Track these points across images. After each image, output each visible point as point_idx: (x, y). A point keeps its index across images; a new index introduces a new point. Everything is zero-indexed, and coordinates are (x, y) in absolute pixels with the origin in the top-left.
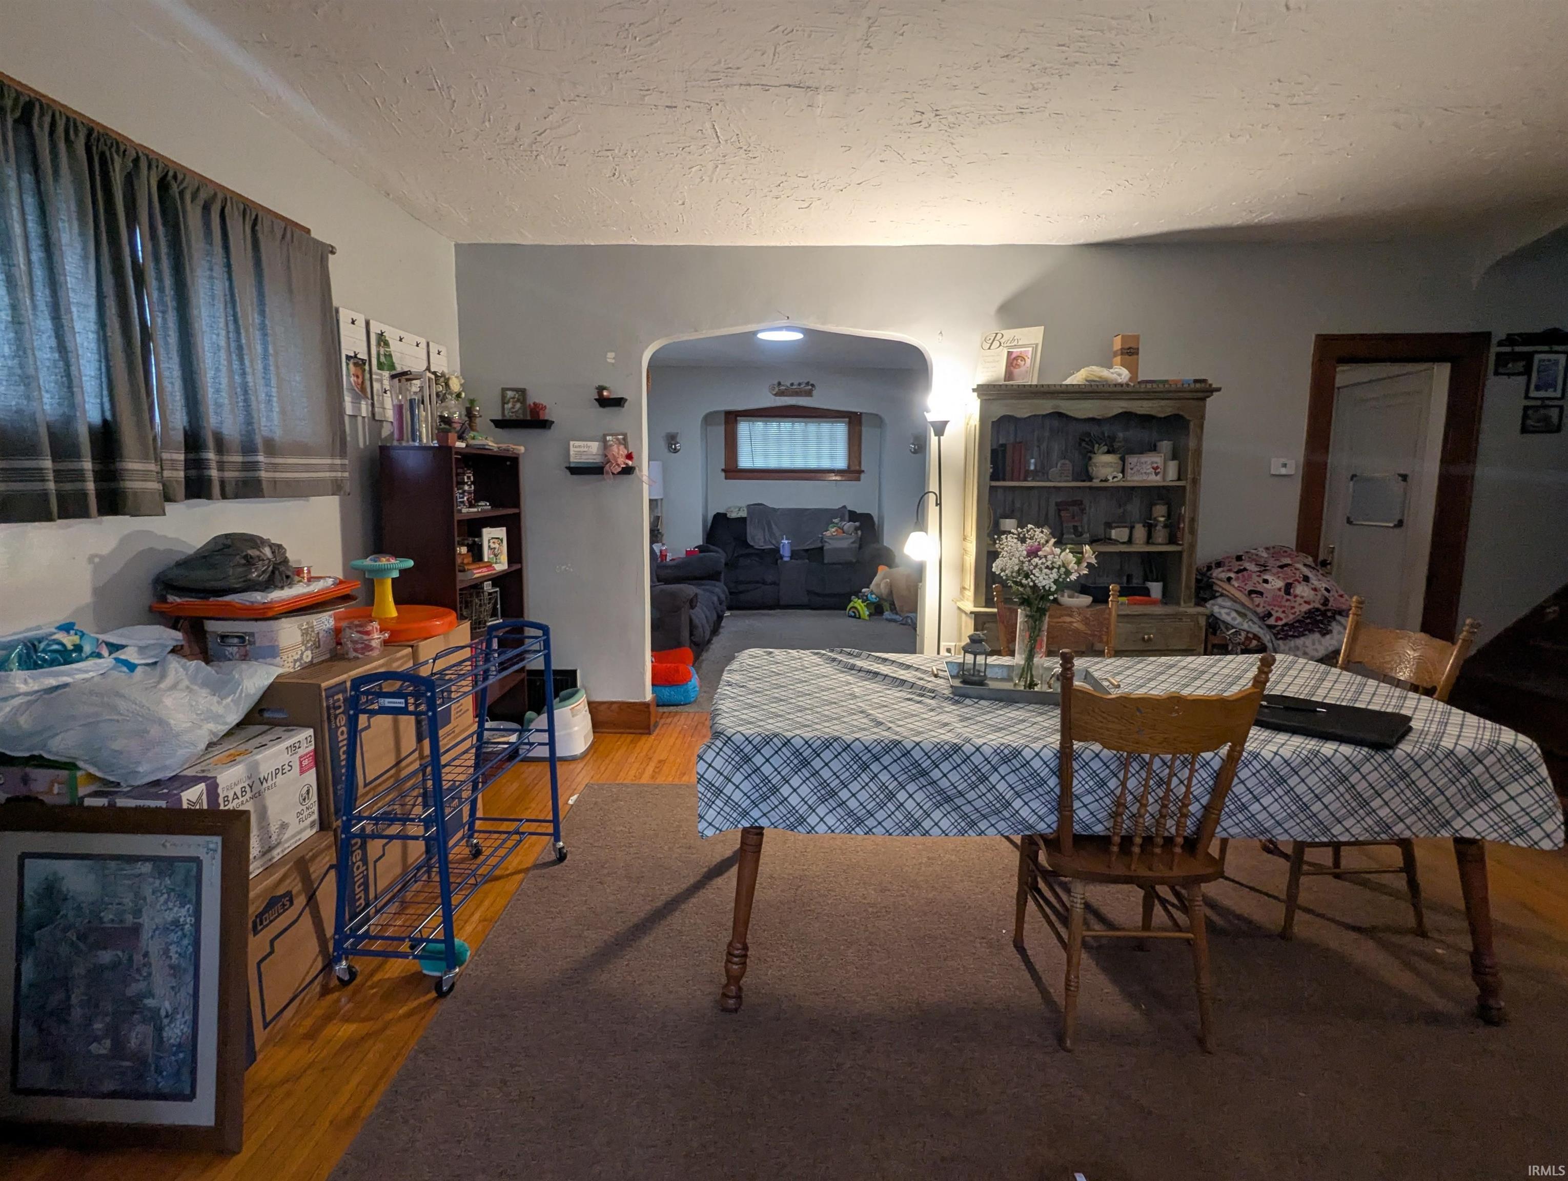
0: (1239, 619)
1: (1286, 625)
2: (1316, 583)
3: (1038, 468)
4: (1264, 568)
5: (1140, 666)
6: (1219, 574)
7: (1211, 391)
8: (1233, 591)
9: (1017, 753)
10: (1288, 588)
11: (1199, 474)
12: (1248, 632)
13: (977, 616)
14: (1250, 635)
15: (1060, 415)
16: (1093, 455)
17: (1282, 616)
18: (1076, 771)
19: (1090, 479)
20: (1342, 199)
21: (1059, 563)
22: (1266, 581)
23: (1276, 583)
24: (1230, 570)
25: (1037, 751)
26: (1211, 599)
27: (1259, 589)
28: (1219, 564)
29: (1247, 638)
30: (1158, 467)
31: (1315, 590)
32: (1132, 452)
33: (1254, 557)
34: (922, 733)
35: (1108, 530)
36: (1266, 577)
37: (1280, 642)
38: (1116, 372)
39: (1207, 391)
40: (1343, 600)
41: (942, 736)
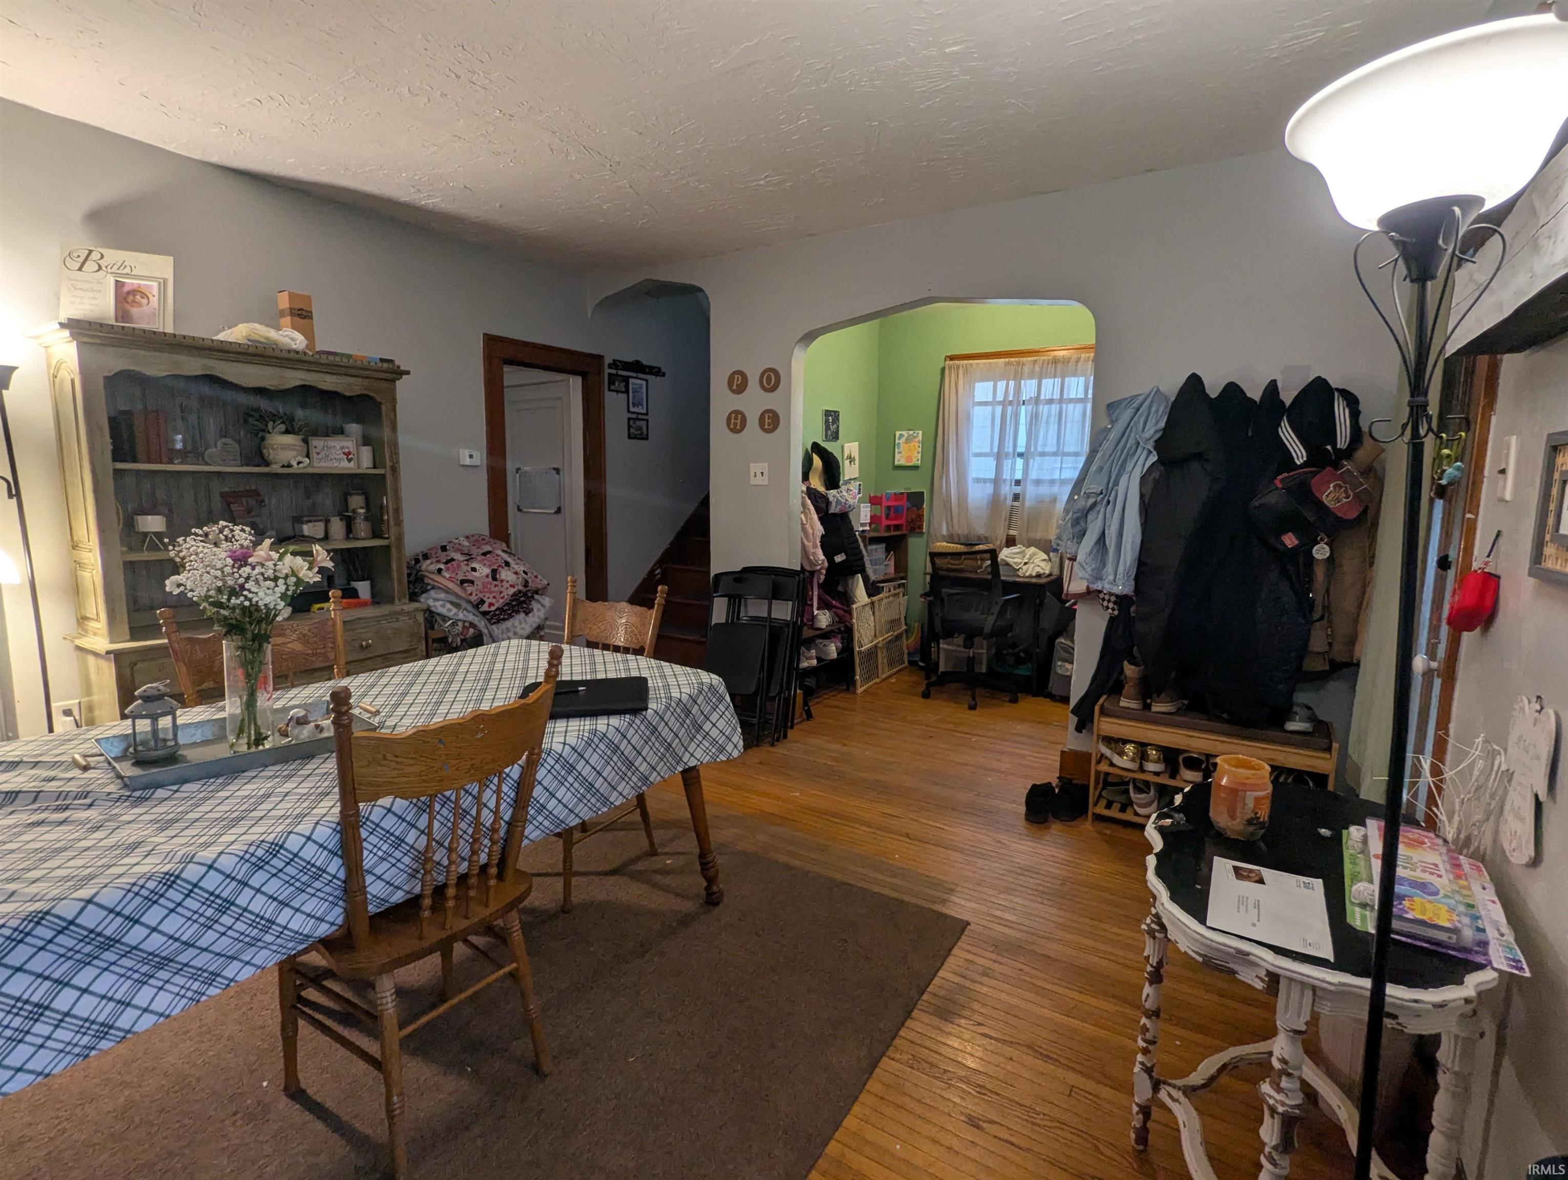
0: (455, 610)
1: (498, 609)
2: (516, 567)
3: (189, 448)
4: (470, 557)
5: (384, 680)
6: (427, 566)
7: (401, 373)
8: (446, 582)
9: (276, 848)
10: (494, 572)
11: (398, 462)
12: (464, 622)
13: (118, 656)
14: (467, 624)
15: (212, 379)
16: (268, 435)
17: (494, 601)
18: (365, 840)
19: (267, 464)
20: (501, 206)
21: (286, 571)
22: (474, 570)
23: (484, 571)
24: (438, 562)
25: (308, 834)
26: (423, 592)
27: (469, 578)
28: (426, 557)
29: (464, 627)
30: (349, 453)
31: (516, 573)
32: (315, 433)
33: (457, 546)
34: (91, 877)
35: (297, 526)
36: (474, 565)
37: (494, 627)
38: (287, 336)
39: (396, 373)
40: (538, 580)
41: (136, 869)
